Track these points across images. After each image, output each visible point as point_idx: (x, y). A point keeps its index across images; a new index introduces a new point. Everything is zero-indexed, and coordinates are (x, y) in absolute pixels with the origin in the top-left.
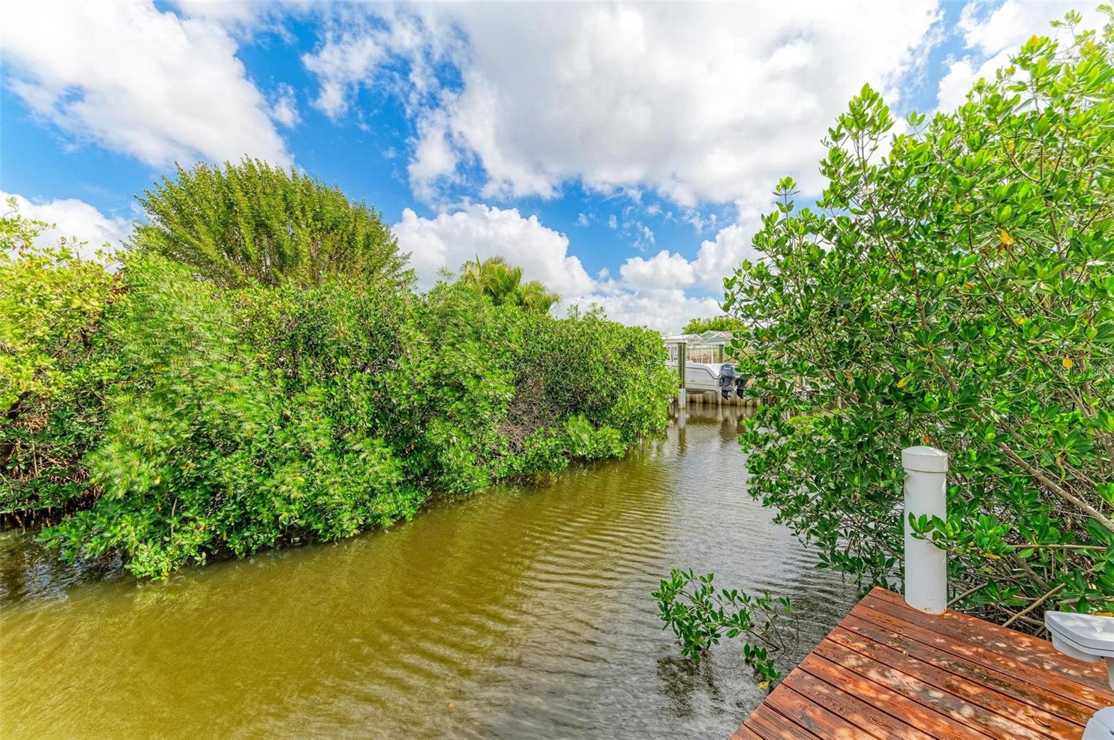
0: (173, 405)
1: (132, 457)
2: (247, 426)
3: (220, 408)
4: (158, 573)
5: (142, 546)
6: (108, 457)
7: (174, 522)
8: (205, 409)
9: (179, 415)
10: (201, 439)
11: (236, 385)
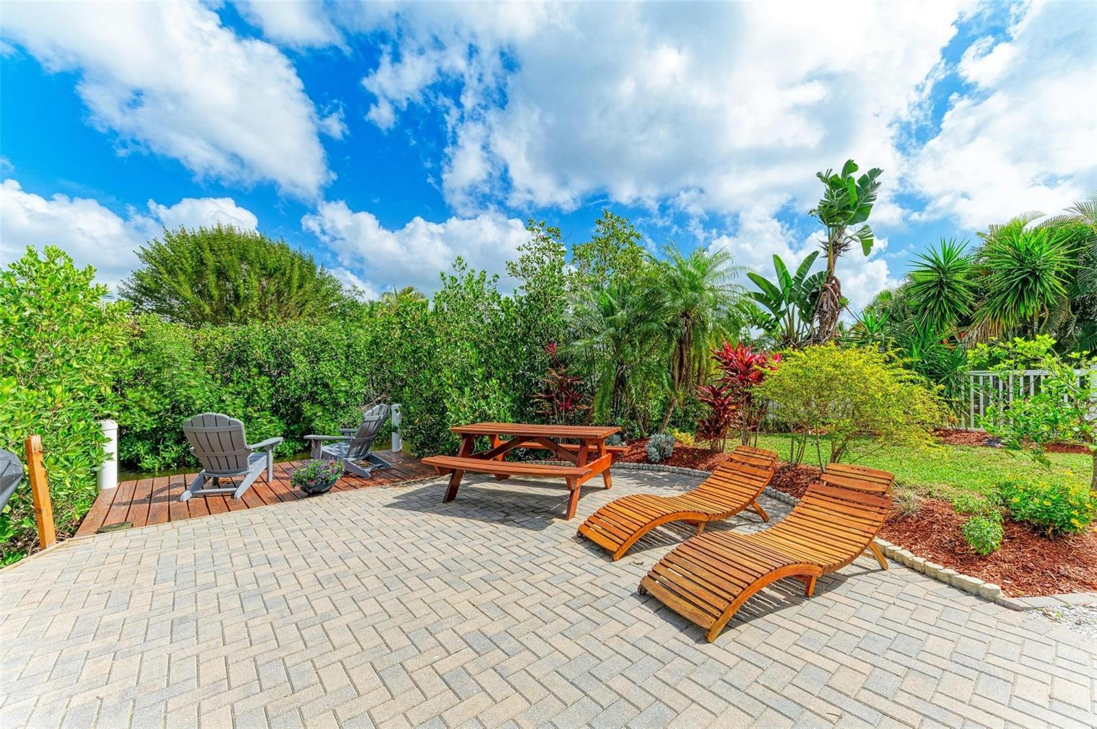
0: (163, 391)
1: (144, 414)
2: (198, 402)
3: (185, 393)
4: (154, 468)
5: (146, 457)
6: (133, 414)
7: (161, 447)
8: (177, 394)
9: (165, 397)
10: (175, 408)
11: (193, 383)
